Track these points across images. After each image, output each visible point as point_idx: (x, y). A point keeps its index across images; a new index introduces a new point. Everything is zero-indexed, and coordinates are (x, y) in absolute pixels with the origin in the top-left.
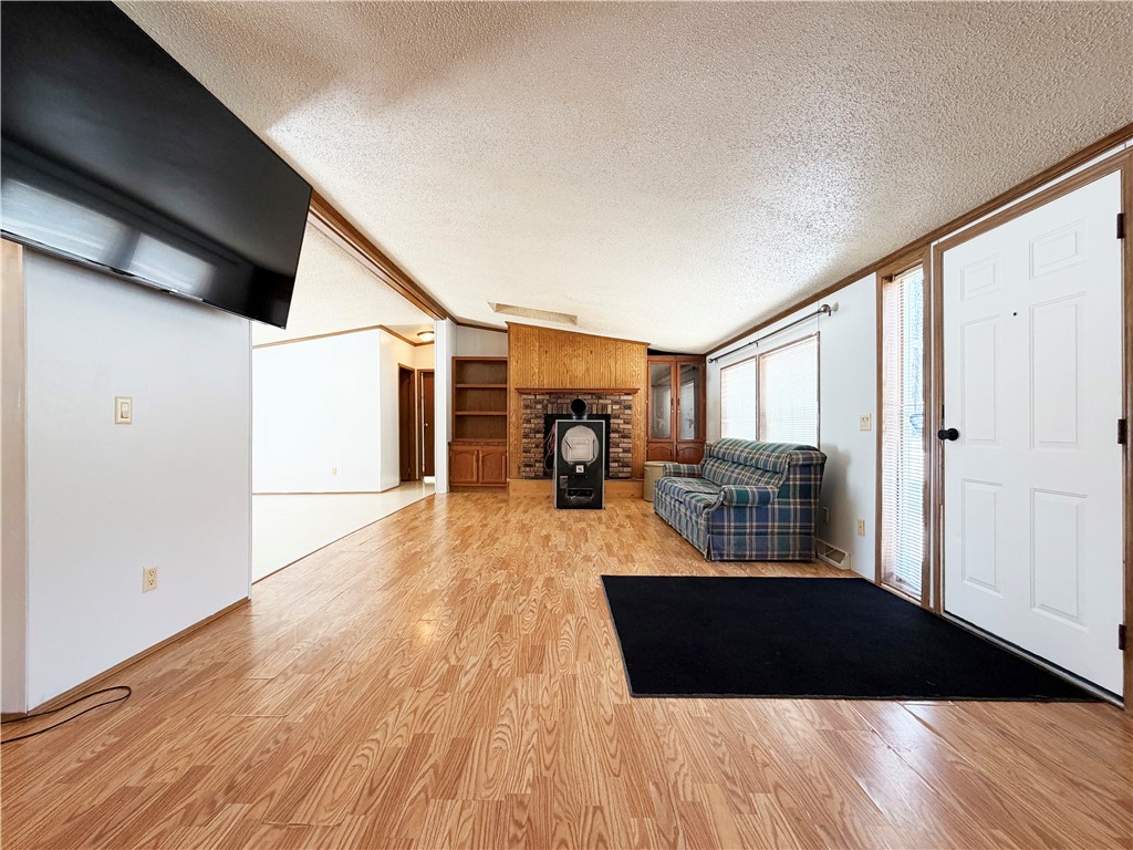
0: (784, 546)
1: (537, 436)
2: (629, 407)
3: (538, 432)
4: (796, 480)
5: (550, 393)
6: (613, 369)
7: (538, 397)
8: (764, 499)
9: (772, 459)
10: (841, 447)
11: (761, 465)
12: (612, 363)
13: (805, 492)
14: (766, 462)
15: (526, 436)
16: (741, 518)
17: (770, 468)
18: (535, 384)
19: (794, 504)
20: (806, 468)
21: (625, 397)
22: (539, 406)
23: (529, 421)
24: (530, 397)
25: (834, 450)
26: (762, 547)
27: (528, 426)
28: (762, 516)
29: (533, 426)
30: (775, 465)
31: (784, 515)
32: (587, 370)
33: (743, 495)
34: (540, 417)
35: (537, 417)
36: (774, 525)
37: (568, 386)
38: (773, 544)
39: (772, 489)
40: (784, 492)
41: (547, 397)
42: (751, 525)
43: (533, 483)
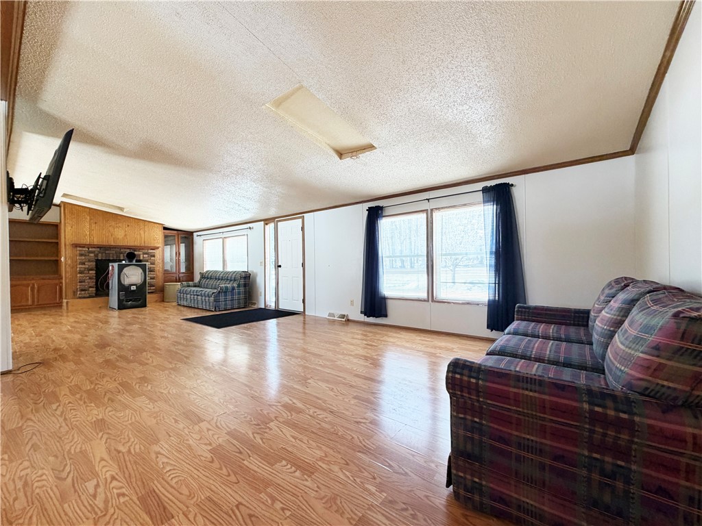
0: (239, 303)
1: (91, 272)
2: (154, 256)
3: (92, 270)
4: (242, 282)
5: (100, 247)
6: (143, 236)
7: (90, 249)
8: (233, 288)
9: (233, 276)
10: (255, 271)
11: (229, 278)
12: (142, 232)
13: (245, 285)
14: (231, 277)
15: (81, 272)
16: (226, 295)
17: (233, 279)
18: (87, 241)
19: (242, 289)
20: (245, 278)
21: (152, 251)
22: (92, 255)
23: (84, 264)
24: (84, 249)
25: (253, 272)
26: (232, 305)
27: (83, 266)
28: (233, 295)
29: (87, 266)
30: (235, 278)
31: (239, 293)
32: (126, 235)
33: (226, 288)
34: (92, 261)
35: (89, 261)
36: (236, 297)
37: (112, 244)
38: (236, 303)
39: (235, 285)
40: (239, 286)
41: (98, 249)
42: (229, 297)
43: (89, 300)
